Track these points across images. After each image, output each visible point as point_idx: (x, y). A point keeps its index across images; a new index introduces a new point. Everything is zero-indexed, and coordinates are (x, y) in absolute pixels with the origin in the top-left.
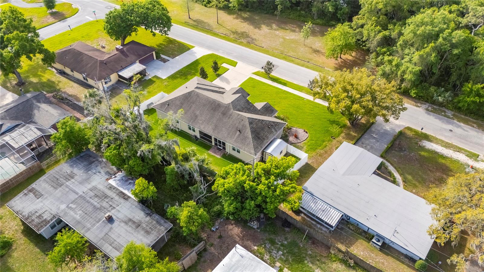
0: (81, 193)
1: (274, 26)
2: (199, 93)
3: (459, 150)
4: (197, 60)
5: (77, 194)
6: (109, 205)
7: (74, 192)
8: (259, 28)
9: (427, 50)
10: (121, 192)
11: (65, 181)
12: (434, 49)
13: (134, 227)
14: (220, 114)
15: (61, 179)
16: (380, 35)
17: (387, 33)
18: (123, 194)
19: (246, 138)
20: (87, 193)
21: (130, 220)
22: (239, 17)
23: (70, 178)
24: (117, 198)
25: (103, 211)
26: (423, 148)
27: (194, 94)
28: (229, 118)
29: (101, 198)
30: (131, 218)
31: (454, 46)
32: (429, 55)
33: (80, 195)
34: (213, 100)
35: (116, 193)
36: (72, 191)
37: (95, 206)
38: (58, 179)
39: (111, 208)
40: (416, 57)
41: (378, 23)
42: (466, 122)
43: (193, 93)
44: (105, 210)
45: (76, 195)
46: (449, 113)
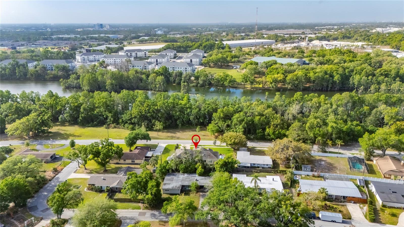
0: (181, 179)
1: (181, 132)
3: (264, 148)
4: (165, 147)
6: (192, 179)
8: (176, 133)
9: (243, 124)
10: (192, 176)
12: (245, 123)
13: (205, 179)
15: (171, 179)
16: (225, 125)
17: (227, 123)
19: (212, 157)
20: (183, 179)
22: (163, 132)
23: (173, 178)
26: (256, 150)
30: (202, 179)
31: (249, 121)
32: (244, 125)
35: (190, 177)
36: (178, 180)
37: (189, 180)
39: (194, 179)
40: (241, 127)
41: (223, 121)
42: (261, 142)
46: (256, 141)
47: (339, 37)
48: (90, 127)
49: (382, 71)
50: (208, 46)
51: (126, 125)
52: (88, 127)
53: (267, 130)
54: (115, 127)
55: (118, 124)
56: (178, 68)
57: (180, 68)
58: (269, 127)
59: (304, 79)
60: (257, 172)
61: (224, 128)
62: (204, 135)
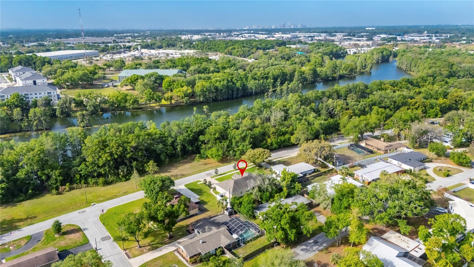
2: (237, 179)
14: (250, 179)
34: (243, 177)
43: (236, 181)
47: (163, 45)
48: (23, 200)
49: (262, 75)
50: (24, 60)
51: (91, 180)
52: (20, 201)
53: (269, 140)
54: (71, 189)
55: (72, 182)
56: (36, 94)
57: (38, 94)
58: (269, 137)
59: (214, 89)
60: (312, 179)
61: (225, 150)
62: (205, 164)
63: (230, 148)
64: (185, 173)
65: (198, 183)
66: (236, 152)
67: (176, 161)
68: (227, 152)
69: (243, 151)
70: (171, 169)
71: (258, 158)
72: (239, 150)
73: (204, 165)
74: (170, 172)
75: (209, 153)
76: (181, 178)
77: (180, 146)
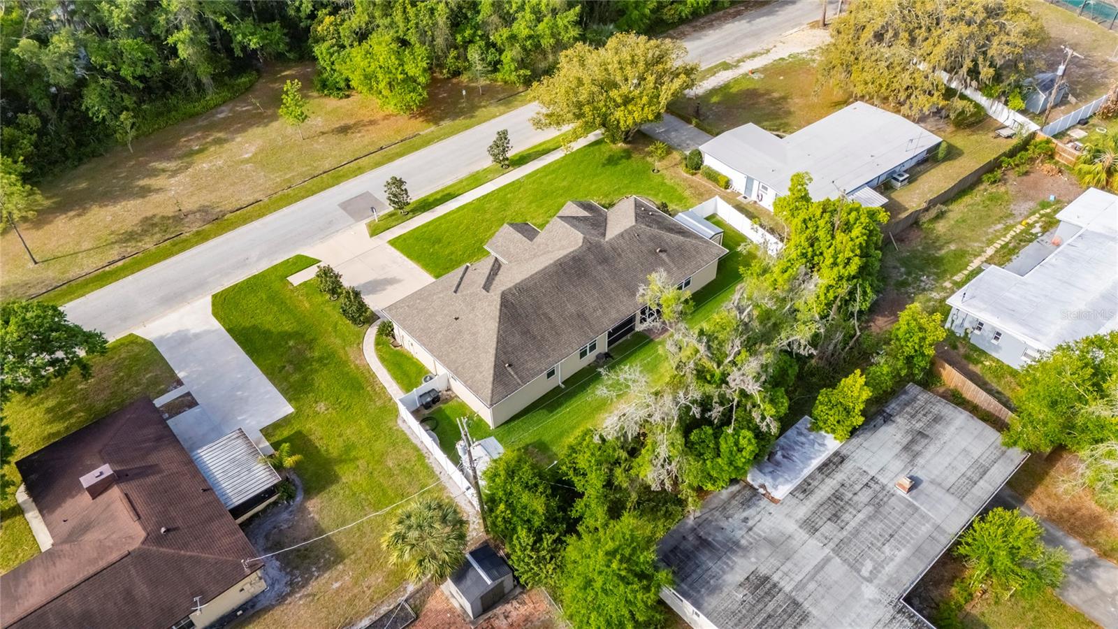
0: (827, 550)
2: (519, 284)
4: (230, 331)
5: (827, 560)
6: (864, 489)
7: (822, 567)
10: (820, 469)
11: (780, 596)
13: (926, 441)
14: (599, 268)
15: (770, 607)
18: (825, 465)
19: (681, 248)
20: (826, 538)
21: (906, 448)
23: (768, 586)
24: (839, 476)
25: (885, 499)
27: (514, 295)
28: (619, 255)
29: (842, 507)
30: (899, 447)
33: (831, 554)
34: (555, 264)
35: (823, 480)
36: (817, 573)
37: (870, 518)
38: (769, 616)
39: (871, 484)
43: (510, 297)
44: (880, 496)
45: (833, 560)
60: (941, 215)
61: (440, 41)
62: (344, 130)
63: (468, 33)
64: (227, 197)
65: (296, 279)
66: (501, 52)
67: (193, 116)
68: (453, 53)
69: (538, 46)
70: (154, 173)
71: (627, 101)
72: (513, 38)
73: (334, 139)
74: (145, 192)
75: (354, 64)
76: (202, 237)
77: (186, 33)
